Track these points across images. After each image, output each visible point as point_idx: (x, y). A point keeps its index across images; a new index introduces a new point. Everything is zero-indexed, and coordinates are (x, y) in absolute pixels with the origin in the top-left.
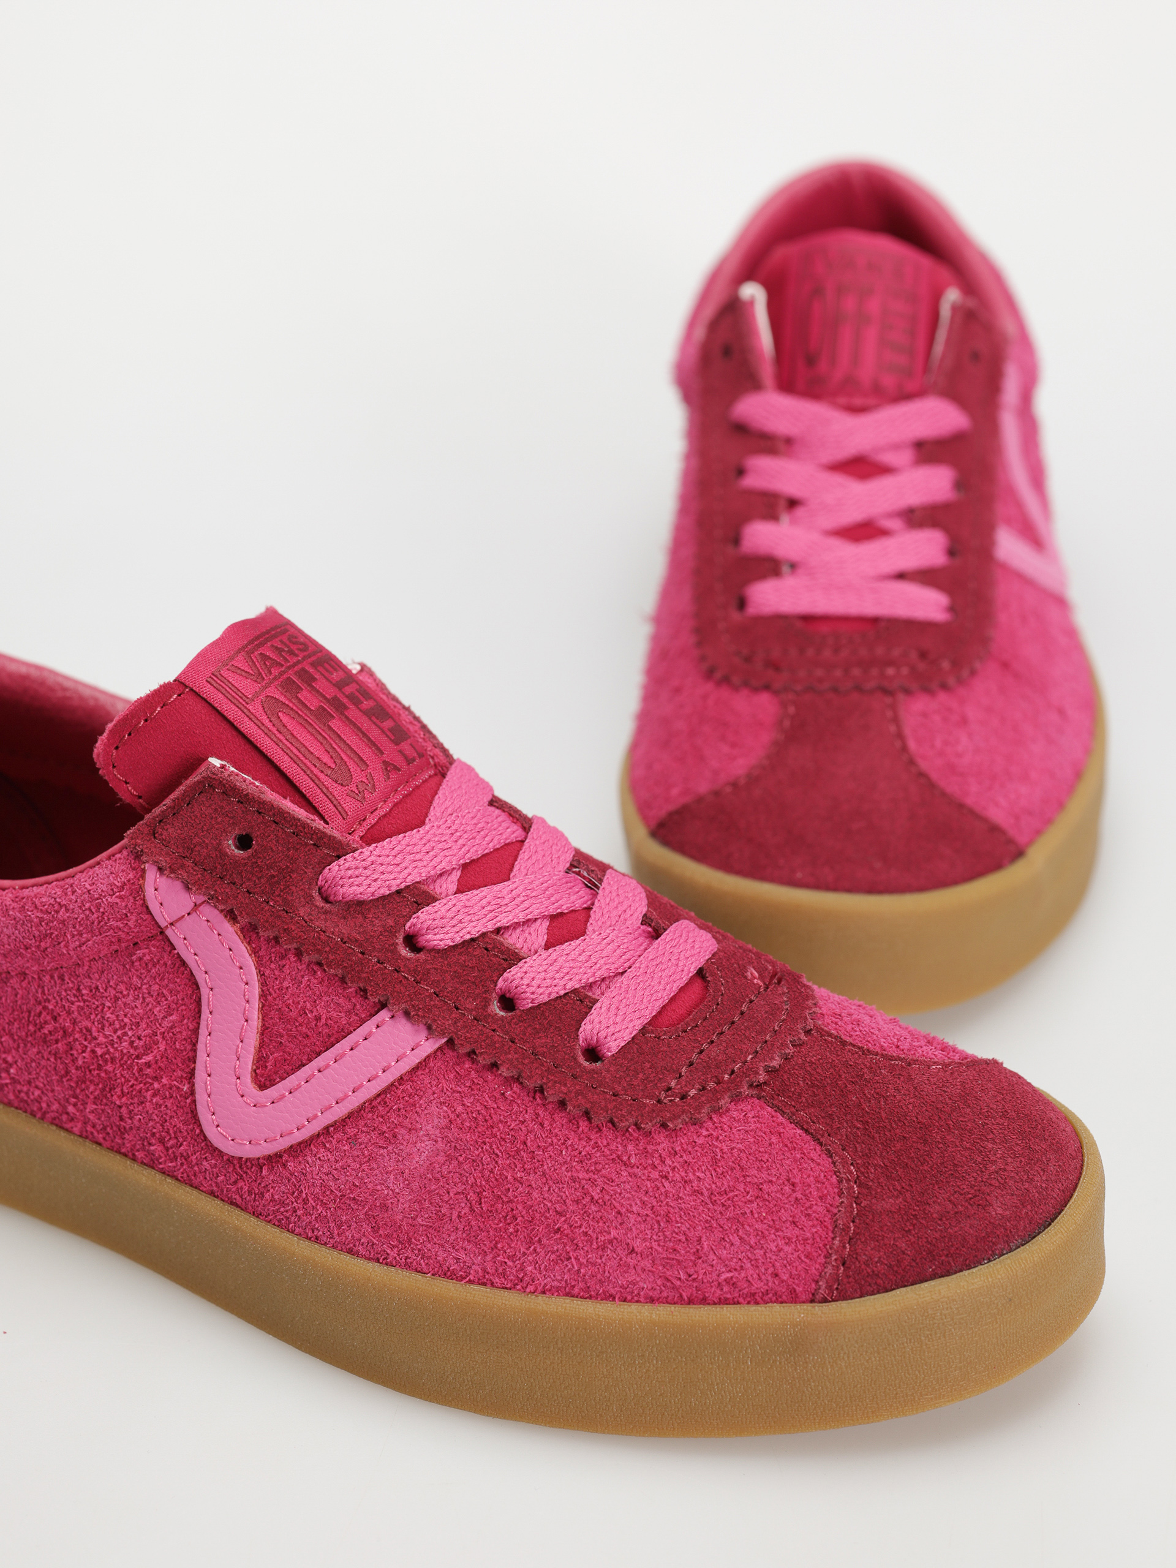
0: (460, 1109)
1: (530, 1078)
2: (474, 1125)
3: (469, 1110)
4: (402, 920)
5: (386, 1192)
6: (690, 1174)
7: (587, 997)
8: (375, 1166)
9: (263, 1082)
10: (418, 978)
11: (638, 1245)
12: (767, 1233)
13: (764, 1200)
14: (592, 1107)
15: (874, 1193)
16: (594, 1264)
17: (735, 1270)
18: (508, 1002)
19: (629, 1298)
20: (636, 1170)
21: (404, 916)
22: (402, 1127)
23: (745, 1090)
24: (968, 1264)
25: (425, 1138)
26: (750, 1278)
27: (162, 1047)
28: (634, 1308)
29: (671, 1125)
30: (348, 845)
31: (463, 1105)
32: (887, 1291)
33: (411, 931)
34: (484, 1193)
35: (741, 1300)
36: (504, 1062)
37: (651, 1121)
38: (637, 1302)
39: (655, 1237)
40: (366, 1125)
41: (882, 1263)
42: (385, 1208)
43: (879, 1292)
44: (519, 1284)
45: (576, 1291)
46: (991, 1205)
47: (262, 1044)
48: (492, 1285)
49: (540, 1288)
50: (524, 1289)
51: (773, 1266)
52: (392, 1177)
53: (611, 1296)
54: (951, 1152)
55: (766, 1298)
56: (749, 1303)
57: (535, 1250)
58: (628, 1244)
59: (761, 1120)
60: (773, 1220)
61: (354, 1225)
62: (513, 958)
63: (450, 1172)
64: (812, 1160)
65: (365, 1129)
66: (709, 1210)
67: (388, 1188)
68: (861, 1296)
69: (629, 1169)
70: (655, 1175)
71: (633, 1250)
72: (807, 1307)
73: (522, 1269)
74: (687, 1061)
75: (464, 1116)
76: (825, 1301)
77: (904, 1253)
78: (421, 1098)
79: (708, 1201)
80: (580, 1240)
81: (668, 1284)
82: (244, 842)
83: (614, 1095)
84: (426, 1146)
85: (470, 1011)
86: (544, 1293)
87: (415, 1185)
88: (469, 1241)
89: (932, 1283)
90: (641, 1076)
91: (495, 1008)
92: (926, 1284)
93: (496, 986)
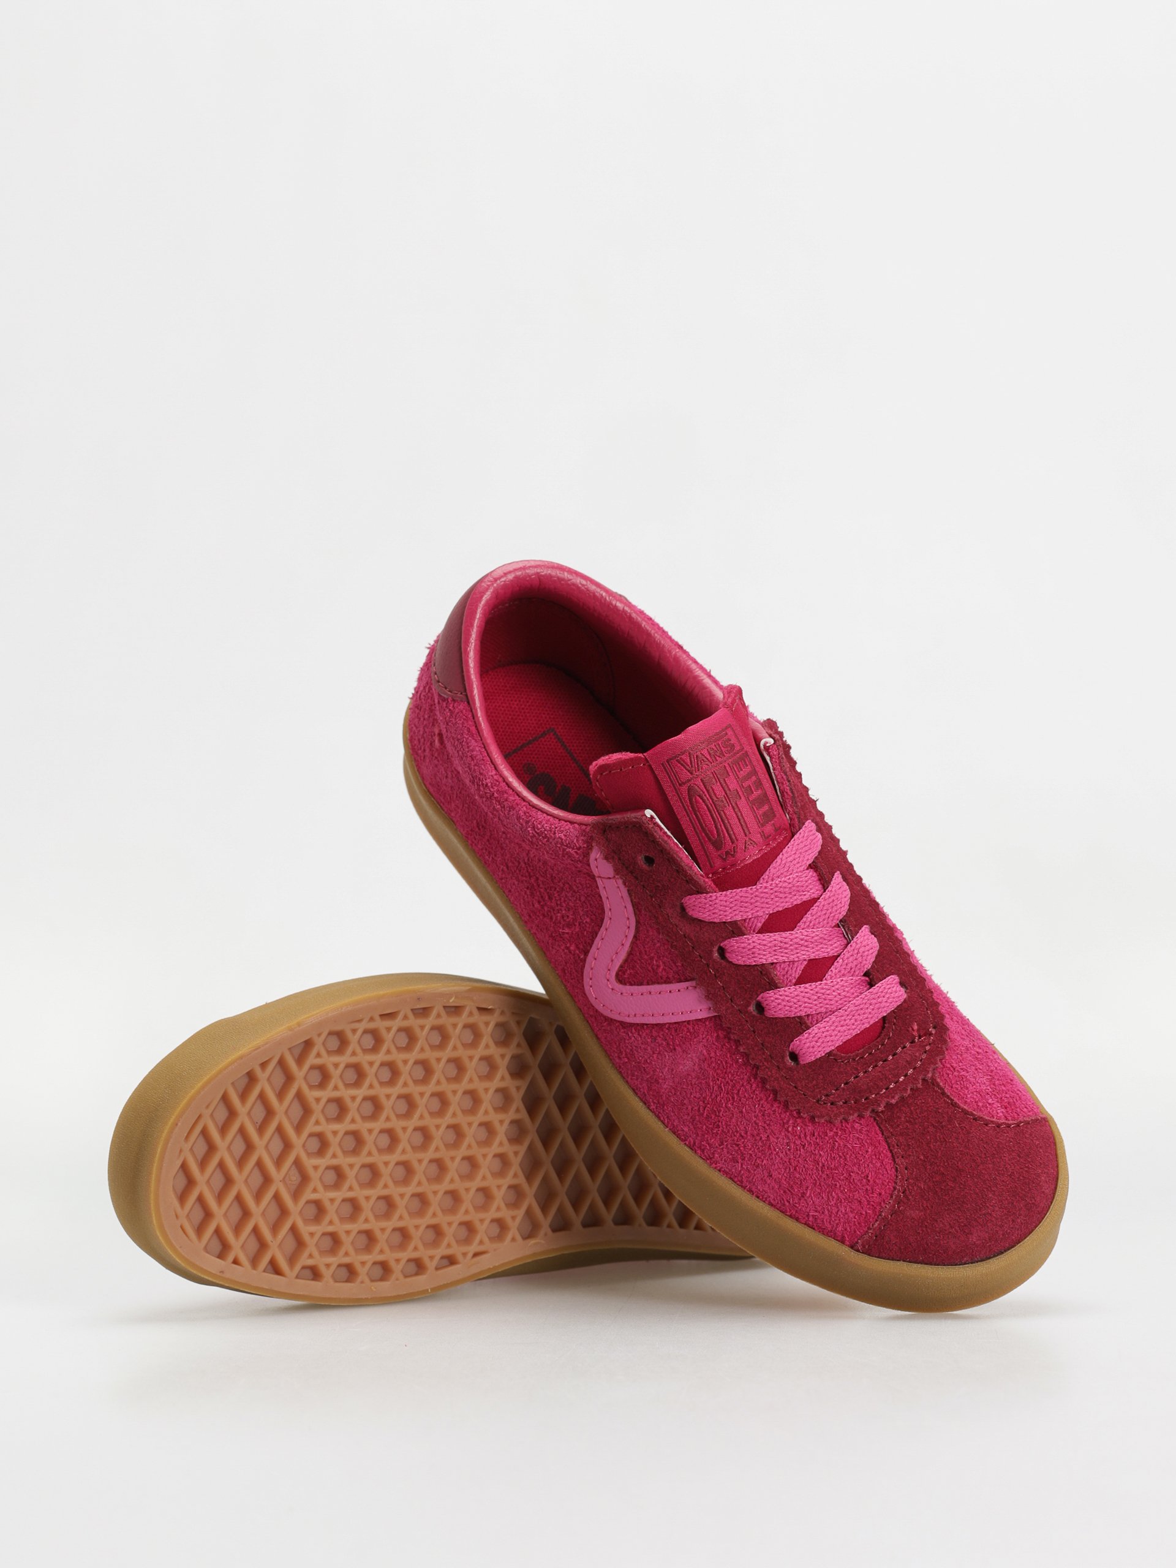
0: (713, 1055)
1: (753, 1059)
2: (717, 1067)
3: (717, 1058)
4: (721, 939)
5: (661, 1074)
6: (817, 1151)
7: (805, 1023)
8: (660, 1058)
9: (621, 978)
10: (717, 975)
11: (775, 1174)
12: (843, 1201)
13: (850, 1182)
14: (779, 1091)
15: (909, 1203)
16: (749, 1171)
17: (819, 1212)
18: (760, 1008)
19: (761, 1197)
20: (789, 1135)
21: (722, 937)
22: (681, 1047)
23: (868, 1113)
24: (943, 1263)
25: (690, 1059)
26: (825, 1220)
27: (577, 930)
28: (761, 1204)
29: (816, 1120)
30: (705, 889)
31: (715, 1053)
32: (893, 1259)
33: (724, 947)
34: (708, 1106)
35: (816, 1228)
36: (744, 1044)
37: (807, 1113)
38: (764, 1201)
39: (785, 1175)
40: (663, 1035)
41: (896, 1245)
42: (657, 1082)
43: (888, 1259)
44: (709, 1159)
45: (736, 1179)
46: (972, 1234)
47: (626, 961)
48: (696, 1152)
49: (718, 1168)
50: (711, 1164)
51: (839, 1220)
52: (667, 1069)
53: (752, 1191)
54: (966, 1193)
55: (829, 1234)
56: (819, 1232)
57: (722, 1149)
58: (770, 1171)
59: (869, 1134)
60: (849, 1196)
61: (639, 1080)
62: (773, 985)
63: (695, 1084)
64: (886, 1170)
65: (662, 1036)
66: (819, 1174)
67: (662, 1073)
68: (878, 1257)
69: (786, 1133)
70: (798, 1142)
71: (771, 1175)
72: (847, 1249)
73: (713, 1154)
74: (845, 1081)
75: (713, 1059)
76: (858, 1251)
77: (910, 1244)
78: (695, 1038)
79: (820, 1169)
80: (747, 1157)
81: (782, 1202)
82: (649, 860)
83: (796, 1087)
84: (689, 1064)
85: (738, 1005)
86: (720, 1171)
87: (676, 1080)
88: (692, 1124)
89: (919, 1265)
90: (814, 1082)
91: (752, 1008)
92: (915, 1265)
93: (757, 997)
